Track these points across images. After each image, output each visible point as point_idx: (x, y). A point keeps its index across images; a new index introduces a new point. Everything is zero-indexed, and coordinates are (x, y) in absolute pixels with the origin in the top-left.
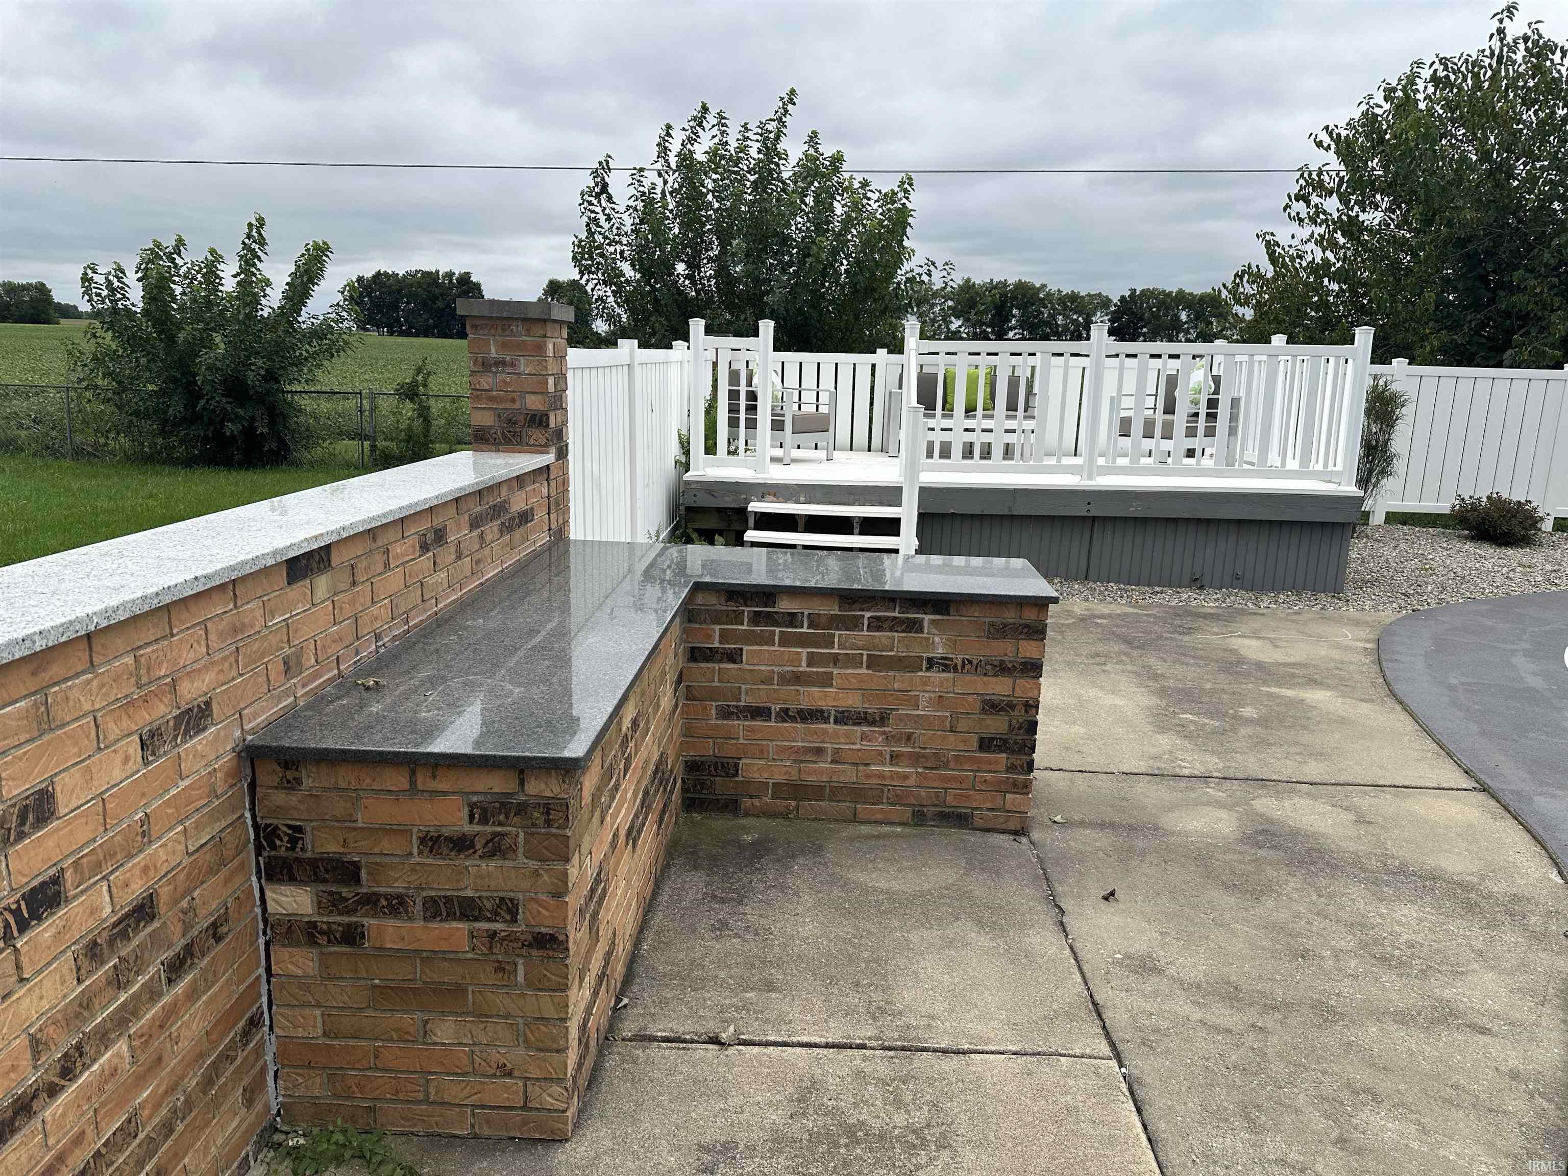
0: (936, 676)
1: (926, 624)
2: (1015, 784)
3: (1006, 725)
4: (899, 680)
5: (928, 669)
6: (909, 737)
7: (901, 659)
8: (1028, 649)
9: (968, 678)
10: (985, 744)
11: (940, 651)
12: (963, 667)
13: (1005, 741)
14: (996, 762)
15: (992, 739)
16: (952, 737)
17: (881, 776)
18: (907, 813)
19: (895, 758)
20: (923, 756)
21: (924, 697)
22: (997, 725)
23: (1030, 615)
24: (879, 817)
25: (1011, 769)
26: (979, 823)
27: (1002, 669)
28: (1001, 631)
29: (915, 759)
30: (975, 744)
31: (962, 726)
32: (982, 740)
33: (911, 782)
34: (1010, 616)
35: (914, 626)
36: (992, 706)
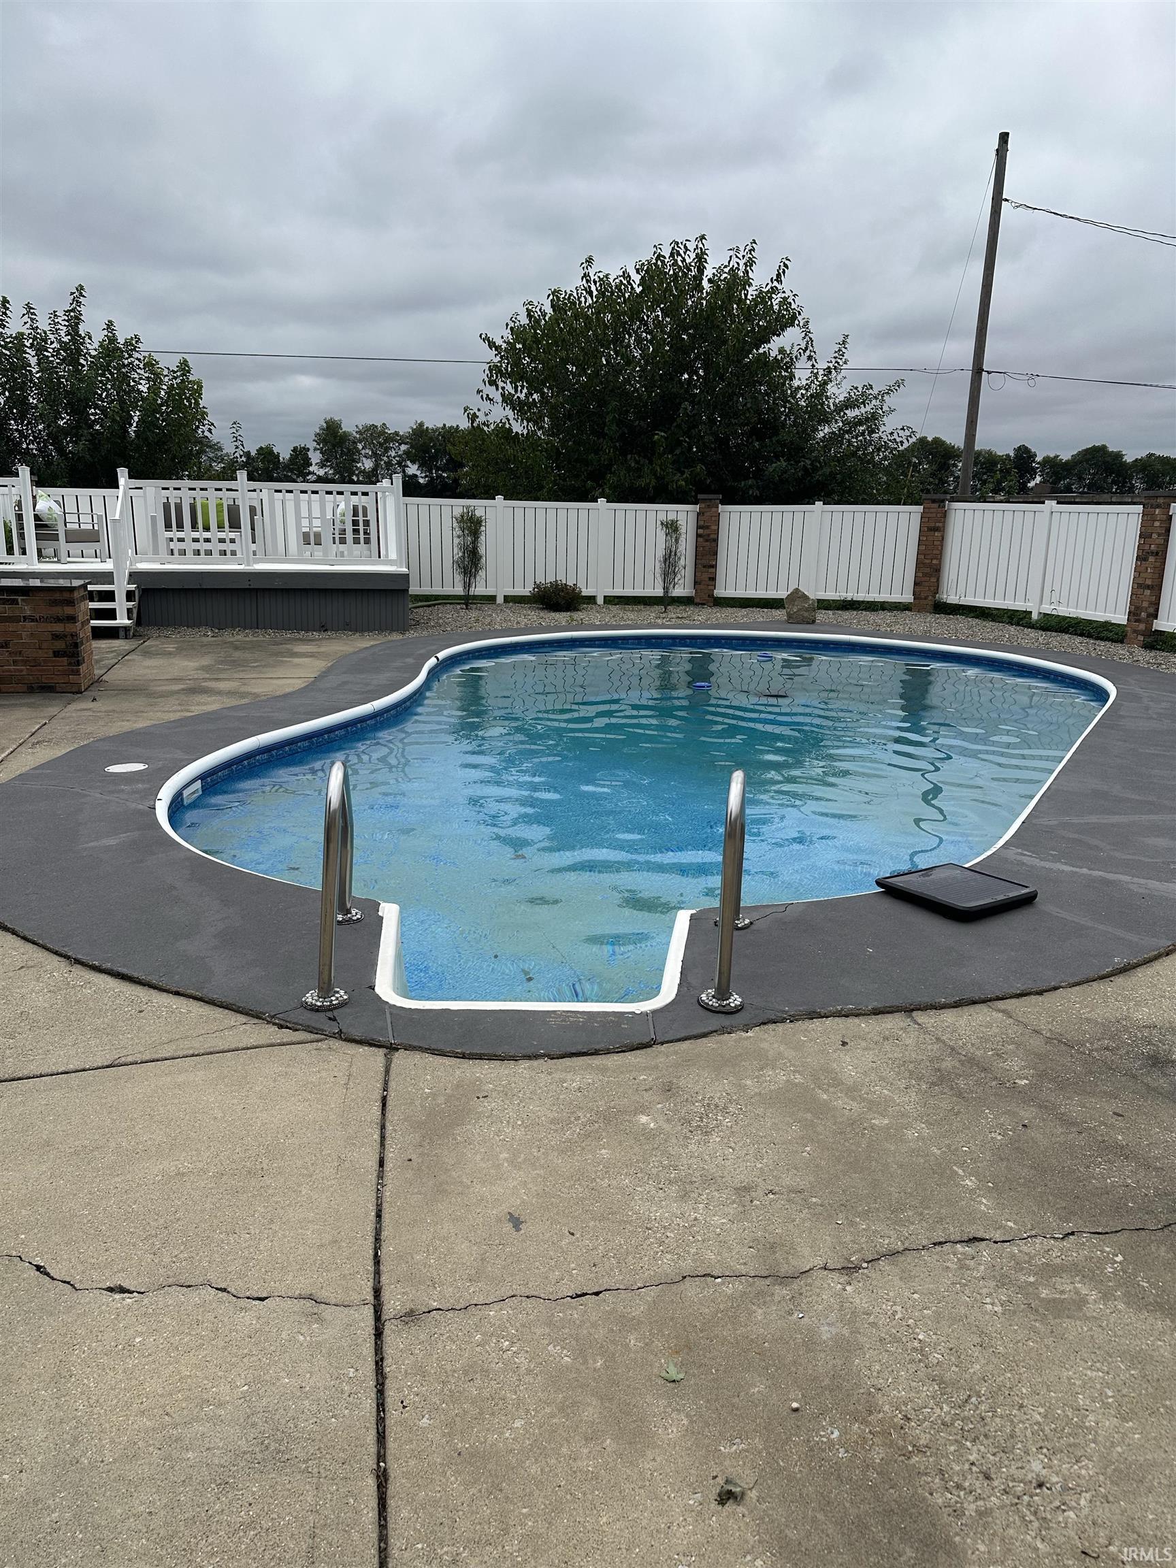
0: (28, 624)
1: (19, 601)
2: (72, 671)
3: (63, 646)
4: (11, 627)
5: (24, 621)
6: (20, 652)
7: (10, 617)
8: (68, 610)
9: (43, 624)
10: (56, 654)
11: (28, 613)
12: (40, 619)
13: (65, 652)
14: (62, 661)
15: (58, 652)
16: (40, 651)
17: (9, 671)
18: (25, 689)
19: (15, 662)
20: (28, 661)
21: (24, 634)
22: (60, 645)
23: (66, 595)
24: (12, 690)
25: (70, 664)
26: (58, 689)
27: (58, 620)
28: (55, 603)
29: (25, 662)
30: (51, 655)
31: (45, 645)
32: (54, 652)
33: (24, 673)
34: (57, 596)
35: (15, 602)
36: (56, 637)
